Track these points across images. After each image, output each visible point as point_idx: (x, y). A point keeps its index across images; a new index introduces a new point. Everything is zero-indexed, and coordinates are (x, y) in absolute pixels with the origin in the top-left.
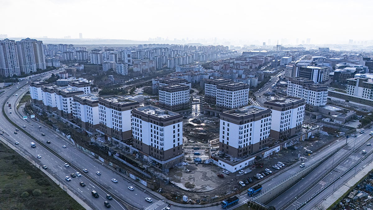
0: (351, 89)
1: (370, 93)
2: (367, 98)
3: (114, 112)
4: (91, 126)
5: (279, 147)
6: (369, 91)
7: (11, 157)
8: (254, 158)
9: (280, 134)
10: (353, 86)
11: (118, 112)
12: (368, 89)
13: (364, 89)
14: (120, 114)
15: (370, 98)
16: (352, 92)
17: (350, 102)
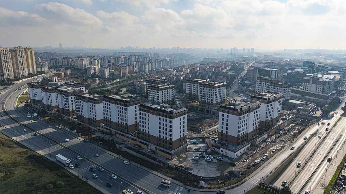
0: (306, 86)
1: (322, 88)
2: (320, 93)
3: (119, 108)
4: (94, 122)
5: (266, 135)
6: (321, 87)
7: (25, 152)
8: (249, 145)
9: (266, 124)
10: (307, 84)
11: (124, 107)
12: (320, 86)
13: (317, 86)
14: (126, 109)
15: (322, 93)
16: (307, 88)
17: (305, 96)
